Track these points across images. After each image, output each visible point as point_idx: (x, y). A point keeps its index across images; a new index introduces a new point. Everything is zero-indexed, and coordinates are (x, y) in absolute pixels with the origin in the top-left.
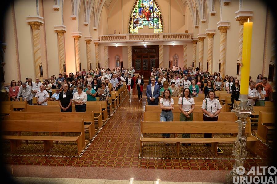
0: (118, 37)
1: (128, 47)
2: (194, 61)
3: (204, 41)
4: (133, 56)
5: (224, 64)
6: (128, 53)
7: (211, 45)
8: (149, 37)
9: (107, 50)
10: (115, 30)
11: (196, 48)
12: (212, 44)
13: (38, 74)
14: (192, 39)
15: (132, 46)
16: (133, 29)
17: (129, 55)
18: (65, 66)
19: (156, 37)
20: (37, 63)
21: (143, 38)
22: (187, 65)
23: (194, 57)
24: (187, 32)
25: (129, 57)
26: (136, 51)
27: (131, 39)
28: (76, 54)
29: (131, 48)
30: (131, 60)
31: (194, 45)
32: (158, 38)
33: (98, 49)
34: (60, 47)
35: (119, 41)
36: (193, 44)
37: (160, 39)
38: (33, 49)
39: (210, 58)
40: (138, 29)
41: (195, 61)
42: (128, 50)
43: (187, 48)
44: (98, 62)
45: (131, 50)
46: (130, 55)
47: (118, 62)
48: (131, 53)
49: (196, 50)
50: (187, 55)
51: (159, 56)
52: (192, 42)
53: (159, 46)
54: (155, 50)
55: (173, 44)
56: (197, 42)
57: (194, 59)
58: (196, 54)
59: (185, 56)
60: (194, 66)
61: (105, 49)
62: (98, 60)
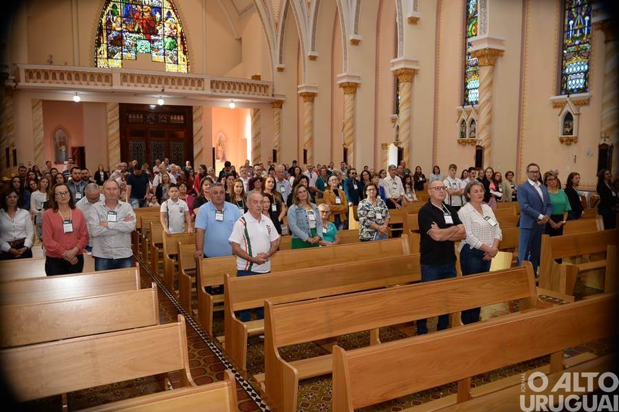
1: (109, 107)
2: (277, 149)
4: (122, 131)
6: (109, 121)
9: (40, 112)
10: (51, 56)
11: (279, 119)
14: (273, 95)
15: (120, 104)
16: (108, 58)
19: (193, 85)
21: (160, 83)
23: (276, 139)
24: (257, 77)
25: (113, 134)
26: (130, 117)
29: (117, 109)
30: (118, 141)
31: (277, 110)
36: (273, 107)
37: (203, 90)
40: (122, 59)
41: (280, 149)
42: (109, 114)
43: (259, 116)
44: (13, 145)
45: (118, 116)
46: (114, 129)
47: (63, 148)
48: (118, 122)
49: (280, 123)
50: (259, 133)
51: (195, 132)
52: (272, 103)
53: (194, 108)
54: (182, 118)
55: (232, 104)
56: (281, 105)
57: (276, 144)
58: (279, 132)
59: (256, 136)
60: (278, 161)
61: (33, 108)
62: (12, 140)
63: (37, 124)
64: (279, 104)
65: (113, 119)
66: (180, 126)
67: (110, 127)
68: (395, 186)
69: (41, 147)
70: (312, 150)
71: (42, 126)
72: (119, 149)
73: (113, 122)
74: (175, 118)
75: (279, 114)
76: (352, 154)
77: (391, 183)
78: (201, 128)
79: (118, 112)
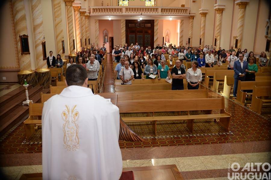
1: (122, 21)
2: (190, 38)
3: (205, 16)
4: (126, 31)
5: (241, 40)
6: (122, 27)
8: (147, 11)
9: (98, 24)
10: (102, 2)
11: (192, 24)
12: (221, 20)
14: (190, 14)
15: (126, 20)
16: (123, 0)
17: (122, 30)
18: (74, 41)
19: (154, 11)
20: (59, 38)
21: (140, 11)
22: (182, 41)
23: (190, 33)
24: (183, 6)
25: (123, 32)
26: (130, 25)
27: (127, 12)
30: (125, 35)
31: (191, 20)
32: (156, 12)
33: (88, 23)
35: (113, 14)
36: (190, 19)
37: (158, 13)
39: (219, 34)
40: (128, 0)
41: (192, 37)
42: (121, 24)
43: (183, 23)
44: (89, 37)
45: (125, 25)
46: (123, 30)
47: (106, 37)
48: (125, 27)
49: (192, 26)
50: (183, 30)
51: (155, 31)
52: (189, 17)
53: (155, 21)
54: (150, 25)
55: (170, 18)
56: (193, 18)
57: (190, 35)
58: (192, 30)
59: (181, 32)
61: (95, 23)
62: (88, 35)
63: (96, 29)
64: (193, 17)
65: (123, 26)
66: (149, 28)
68: (210, 58)
69: (98, 37)
70: (204, 38)
71: (98, 29)
72: (125, 38)
73: (123, 27)
74: (147, 25)
75: (192, 22)
76: (219, 41)
77: (208, 57)
78: (158, 29)
79: (125, 23)
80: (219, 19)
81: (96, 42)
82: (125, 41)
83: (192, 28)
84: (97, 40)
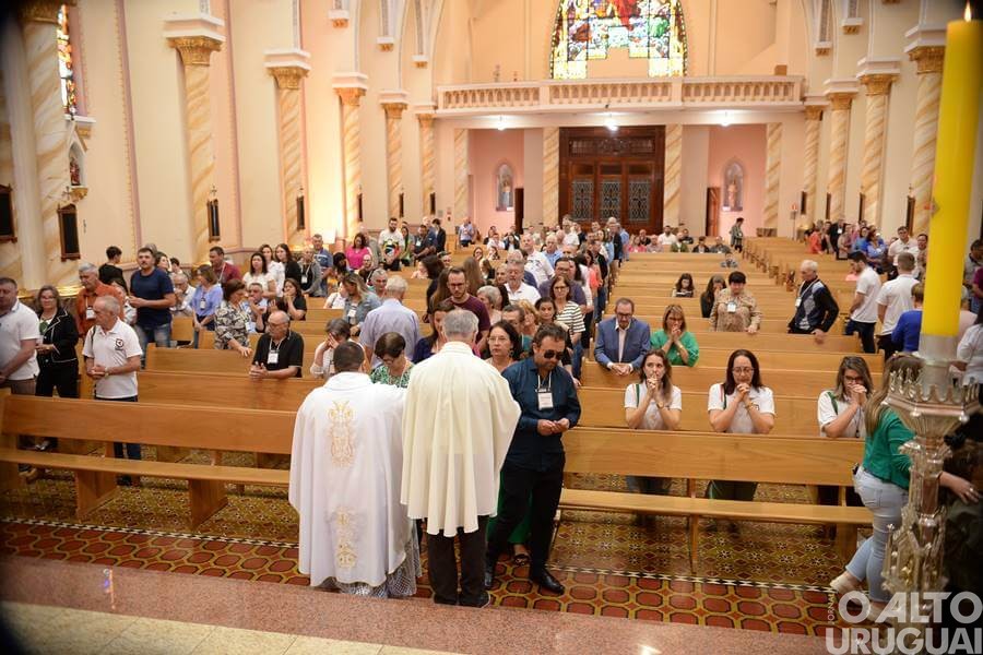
0: (508, 92)
1: (546, 134)
2: (807, 191)
3: (849, 107)
4: (563, 167)
6: (545, 153)
7: (879, 124)
8: (629, 94)
9: (464, 145)
10: (498, 67)
11: (818, 137)
12: (883, 121)
13: (201, 233)
14: (803, 99)
15: (563, 130)
16: (569, 60)
17: (548, 163)
19: (654, 93)
20: (199, 191)
21: (604, 95)
22: (776, 203)
23: (807, 172)
24: (781, 70)
25: (549, 172)
26: (574, 146)
27: (555, 101)
28: (347, 160)
29: (557, 134)
30: (555, 181)
31: (812, 124)
32: (665, 98)
33: (430, 139)
34: (286, 129)
35: (513, 109)
36: (806, 119)
37: (670, 100)
38: (187, 137)
39: (874, 177)
40: (587, 59)
41: (814, 191)
42: (545, 143)
43: (780, 135)
44: (431, 188)
45: (558, 145)
46: (551, 164)
47: (507, 190)
48: (557, 155)
49: (817, 144)
50: (779, 164)
51: (667, 166)
52: (804, 112)
53: (667, 130)
54: (650, 145)
55: (724, 119)
56: (822, 114)
57: (807, 182)
58: (815, 160)
59: (772, 169)
60: (808, 211)
61: (456, 140)
62: (430, 181)
63: (459, 160)
64: (818, 112)
65: (550, 151)
66: (646, 157)
67: (546, 161)
72: (557, 193)
73: (550, 154)
74: (639, 145)
75: (818, 128)
79: (557, 140)
80: (874, 118)
81: (455, 205)
82: (557, 204)
83: (816, 152)
84: (458, 196)
